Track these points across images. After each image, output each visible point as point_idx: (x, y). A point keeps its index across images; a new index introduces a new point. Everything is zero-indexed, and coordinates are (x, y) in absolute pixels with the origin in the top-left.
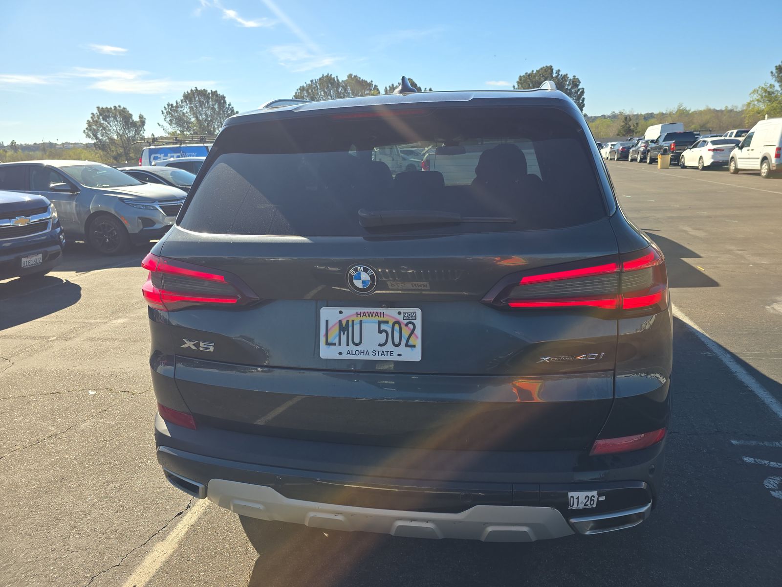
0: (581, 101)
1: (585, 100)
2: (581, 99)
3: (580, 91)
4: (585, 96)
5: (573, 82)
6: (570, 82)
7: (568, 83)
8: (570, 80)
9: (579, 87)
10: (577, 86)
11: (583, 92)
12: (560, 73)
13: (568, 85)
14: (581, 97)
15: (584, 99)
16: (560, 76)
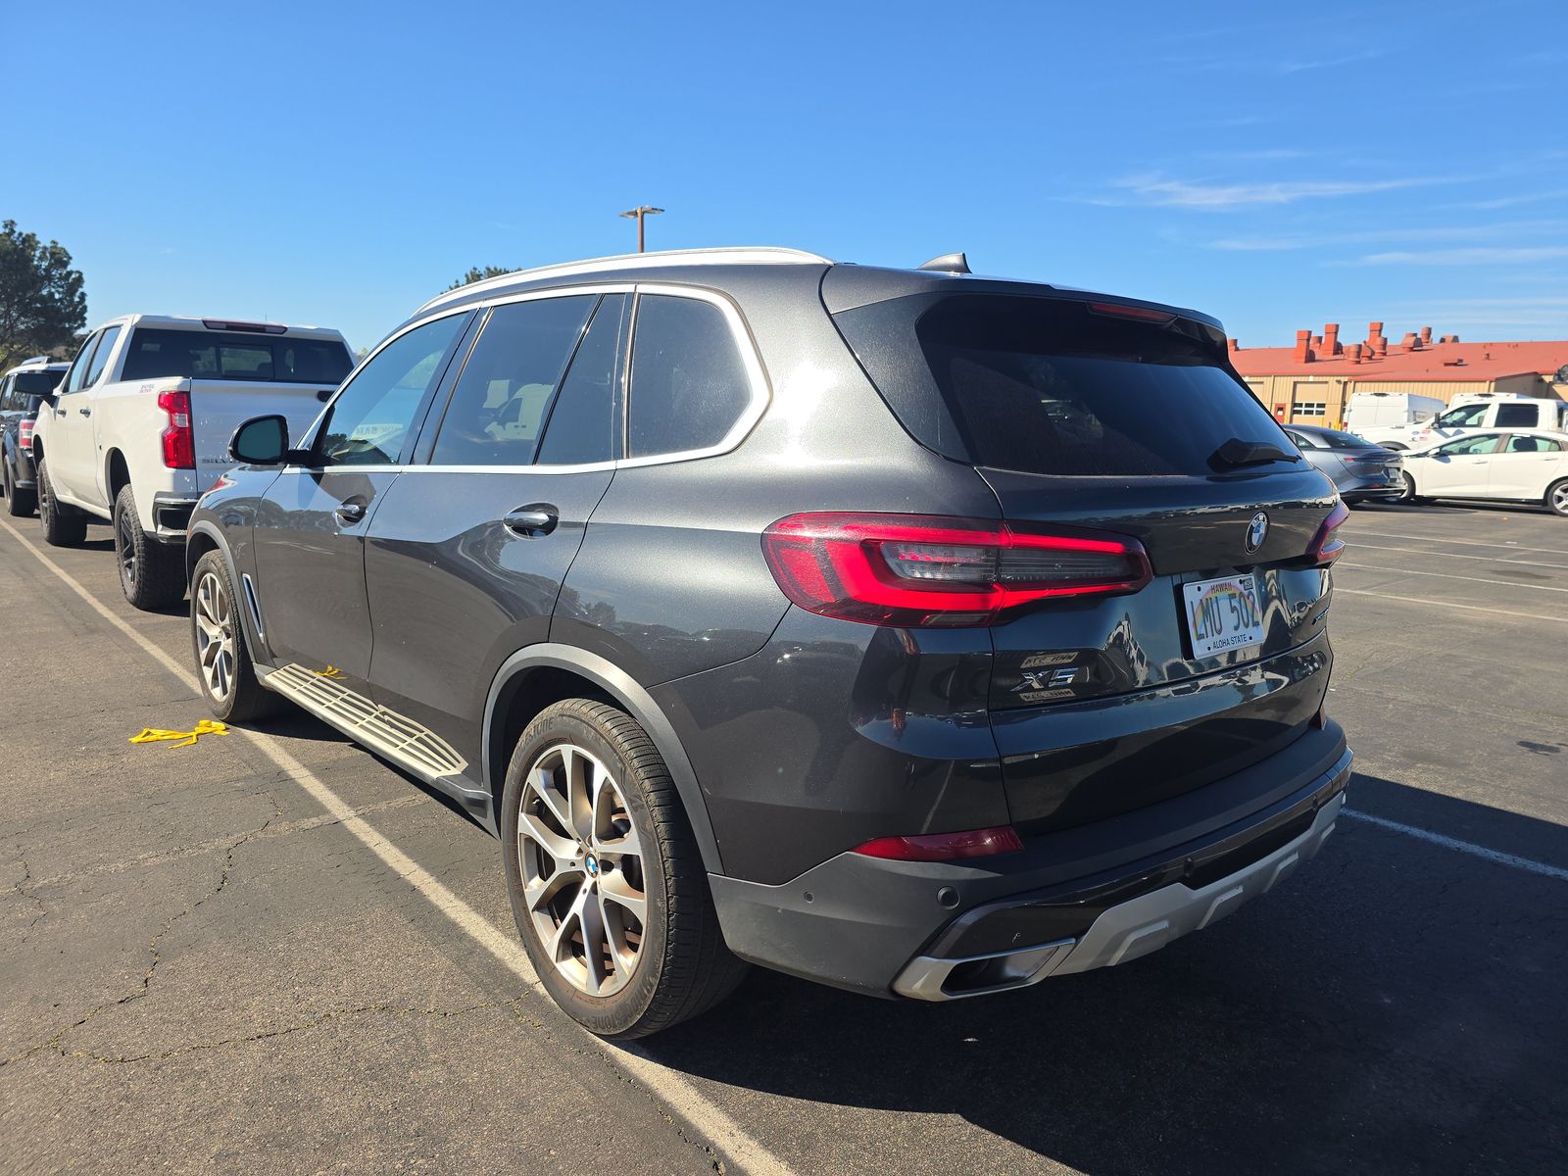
0: (77, 299)
1: (87, 298)
2: (78, 294)
3: (73, 276)
4: (85, 288)
5: (53, 254)
6: (44, 253)
7: (38, 254)
8: (45, 248)
9: (69, 268)
10: (65, 264)
11: (79, 281)
12: (17, 229)
13: (41, 259)
14: (77, 290)
15: (83, 296)
16: (16, 235)
